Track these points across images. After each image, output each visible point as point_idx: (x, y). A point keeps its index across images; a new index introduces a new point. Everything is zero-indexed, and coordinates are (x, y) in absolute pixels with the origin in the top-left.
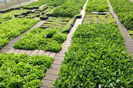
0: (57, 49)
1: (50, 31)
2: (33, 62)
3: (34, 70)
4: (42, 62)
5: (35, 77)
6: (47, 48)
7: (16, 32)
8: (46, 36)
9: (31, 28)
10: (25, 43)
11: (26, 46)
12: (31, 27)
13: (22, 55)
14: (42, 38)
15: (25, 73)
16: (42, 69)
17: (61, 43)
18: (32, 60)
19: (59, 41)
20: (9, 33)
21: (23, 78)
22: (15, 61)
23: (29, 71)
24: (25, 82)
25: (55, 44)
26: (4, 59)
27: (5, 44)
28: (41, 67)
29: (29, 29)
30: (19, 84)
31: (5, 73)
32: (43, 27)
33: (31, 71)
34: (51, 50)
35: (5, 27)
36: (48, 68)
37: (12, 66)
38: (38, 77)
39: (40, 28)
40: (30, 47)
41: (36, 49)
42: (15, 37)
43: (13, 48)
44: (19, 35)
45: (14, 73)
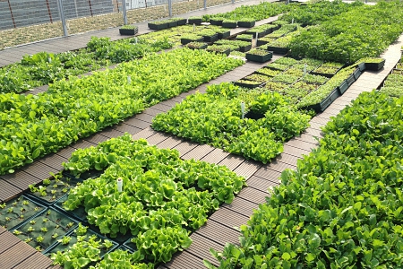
0: (263, 156)
1: (262, 97)
2: (186, 177)
3: (179, 200)
4: (210, 184)
5: (176, 221)
6: (236, 146)
7: (169, 87)
8: (245, 110)
9: (212, 82)
10: (182, 121)
11: (181, 129)
12: (212, 79)
13: (164, 151)
14: (233, 115)
15: (156, 203)
16: (202, 204)
17: (283, 139)
18: (184, 171)
19: (280, 132)
20: (152, 86)
21: (148, 215)
22: (143, 163)
23: (167, 201)
24: (149, 226)
25: (262, 140)
26: (118, 153)
27: (135, 114)
28: (202, 198)
29: (205, 82)
30: (134, 227)
31: (109, 188)
32: (248, 82)
33: (173, 200)
34: (247, 156)
35: (148, 70)
36: (222, 204)
37: (130, 174)
38: (184, 223)
39: (236, 84)
40: (190, 135)
41: (205, 143)
42: (163, 100)
43: (148, 129)
44: (175, 96)
45: (130, 194)
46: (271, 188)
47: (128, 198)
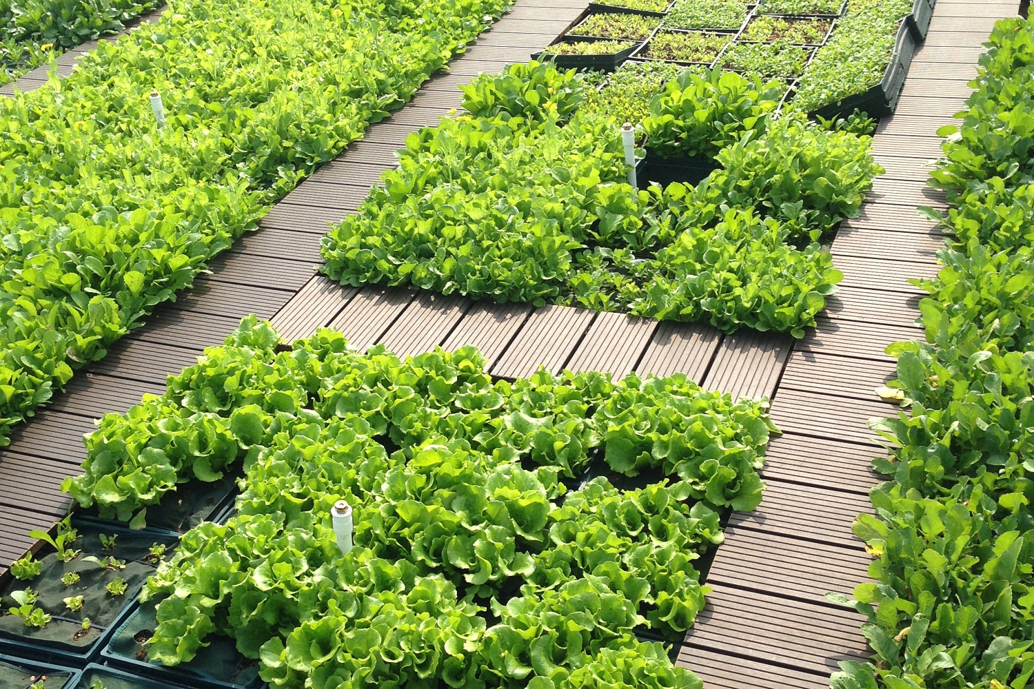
0: (789, 312)
1: (677, 97)
2: (558, 445)
3: (581, 536)
4: (658, 455)
5: (614, 619)
6: (674, 294)
7: (322, 110)
8: (634, 157)
9: (460, 67)
10: (437, 232)
11: (448, 265)
12: (456, 56)
13: (432, 362)
14: (605, 177)
15: (501, 564)
16: (662, 534)
17: (815, 234)
18: (538, 424)
19: (796, 212)
20: (260, 118)
21: (492, 620)
22: (375, 420)
23: (534, 548)
24: (524, 659)
25: (756, 255)
26: (259, 400)
27: (241, 238)
28: (650, 509)
29: (437, 73)
31: (302, 545)
32: (589, 49)
33: (560, 543)
34: (723, 322)
35: (210, 59)
36: (727, 519)
37: (352, 473)
38: (639, 620)
39: (564, 63)
40: (489, 281)
41: (549, 300)
42: (319, 166)
43: (316, 285)
44: (352, 145)
45: (389, 553)
46: (877, 422)
47: (393, 570)
